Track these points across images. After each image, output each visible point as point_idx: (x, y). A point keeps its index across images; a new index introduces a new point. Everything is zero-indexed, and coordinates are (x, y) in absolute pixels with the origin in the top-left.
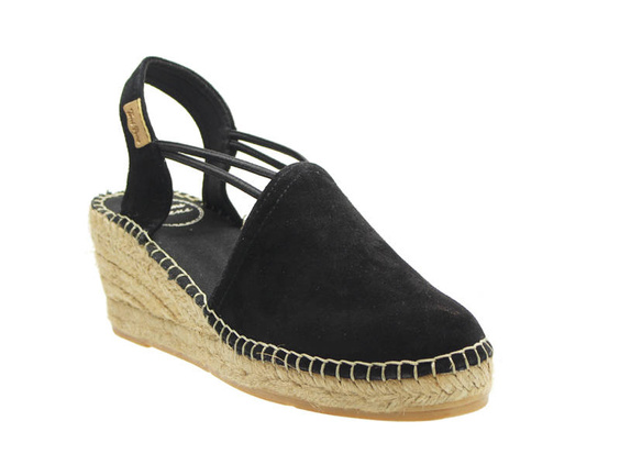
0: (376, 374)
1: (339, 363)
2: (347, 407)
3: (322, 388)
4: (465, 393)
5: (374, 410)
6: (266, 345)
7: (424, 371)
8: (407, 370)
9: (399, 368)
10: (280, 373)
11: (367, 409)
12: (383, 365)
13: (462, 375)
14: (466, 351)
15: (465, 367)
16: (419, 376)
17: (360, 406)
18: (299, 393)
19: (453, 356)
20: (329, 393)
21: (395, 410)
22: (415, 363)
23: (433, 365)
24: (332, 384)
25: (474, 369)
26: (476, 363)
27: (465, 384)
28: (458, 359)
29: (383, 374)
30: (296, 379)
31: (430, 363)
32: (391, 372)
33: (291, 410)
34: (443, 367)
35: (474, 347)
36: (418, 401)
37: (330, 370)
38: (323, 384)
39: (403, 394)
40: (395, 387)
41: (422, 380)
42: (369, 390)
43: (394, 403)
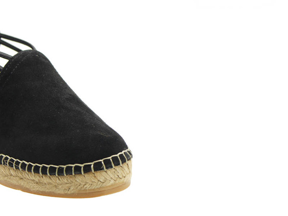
0: (61, 172)
1: (41, 166)
2: (47, 190)
3: (33, 180)
4: (112, 182)
5: (62, 192)
6: (4, 156)
7: (87, 170)
8: (78, 170)
9: (73, 169)
10: (12, 172)
11: (58, 192)
12: (65, 167)
13: (110, 171)
14: (112, 158)
15: (112, 167)
16: (84, 173)
17: (54, 190)
18: (22, 183)
19: (104, 161)
20: (37, 183)
21: (72, 192)
22: (82, 165)
23: (92, 166)
24: (38, 178)
25: (117, 168)
26: (119, 164)
27: (112, 176)
29: (64, 172)
30: (20, 175)
31: (91, 165)
32: (69, 170)
33: (19, 192)
34: (98, 167)
35: (118, 155)
36: (85, 187)
37: (36, 170)
38: (34, 178)
39: (77, 183)
40: (71, 179)
41: (86, 175)
42: (58, 181)
43: (72, 188)
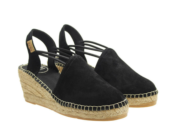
0: (99, 109)
1: (89, 107)
2: (91, 118)
3: (85, 113)
4: (122, 113)
5: (99, 118)
6: (69, 103)
7: (112, 108)
8: (107, 108)
9: (105, 107)
10: (73, 110)
11: (97, 118)
12: (101, 107)
13: (121, 108)
14: (122, 102)
15: (122, 106)
16: (110, 109)
17: (95, 117)
18: (78, 115)
19: (119, 104)
20: (86, 115)
21: (104, 118)
22: (109, 106)
23: (114, 106)
24: (87, 112)
25: (124, 107)
26: (125, 105)
27: (122, 110)
28: (120, 104)
29: (101, 109)
30: (77, 111)
31: (113, 106)
32: (103, 108)
33: (76, 119)
34: (116, 107)
35: (124, 101)
36: (110, 115)
37: (87, 109)
38: (85, 112)
39: (106, 114)
40: (104, 112)
41: (111, 110)
42: (97, 113)
43: (104, 116)
